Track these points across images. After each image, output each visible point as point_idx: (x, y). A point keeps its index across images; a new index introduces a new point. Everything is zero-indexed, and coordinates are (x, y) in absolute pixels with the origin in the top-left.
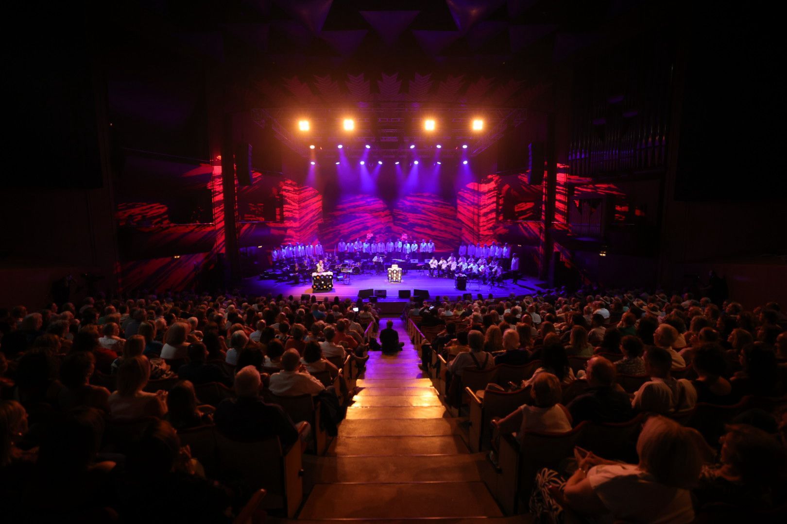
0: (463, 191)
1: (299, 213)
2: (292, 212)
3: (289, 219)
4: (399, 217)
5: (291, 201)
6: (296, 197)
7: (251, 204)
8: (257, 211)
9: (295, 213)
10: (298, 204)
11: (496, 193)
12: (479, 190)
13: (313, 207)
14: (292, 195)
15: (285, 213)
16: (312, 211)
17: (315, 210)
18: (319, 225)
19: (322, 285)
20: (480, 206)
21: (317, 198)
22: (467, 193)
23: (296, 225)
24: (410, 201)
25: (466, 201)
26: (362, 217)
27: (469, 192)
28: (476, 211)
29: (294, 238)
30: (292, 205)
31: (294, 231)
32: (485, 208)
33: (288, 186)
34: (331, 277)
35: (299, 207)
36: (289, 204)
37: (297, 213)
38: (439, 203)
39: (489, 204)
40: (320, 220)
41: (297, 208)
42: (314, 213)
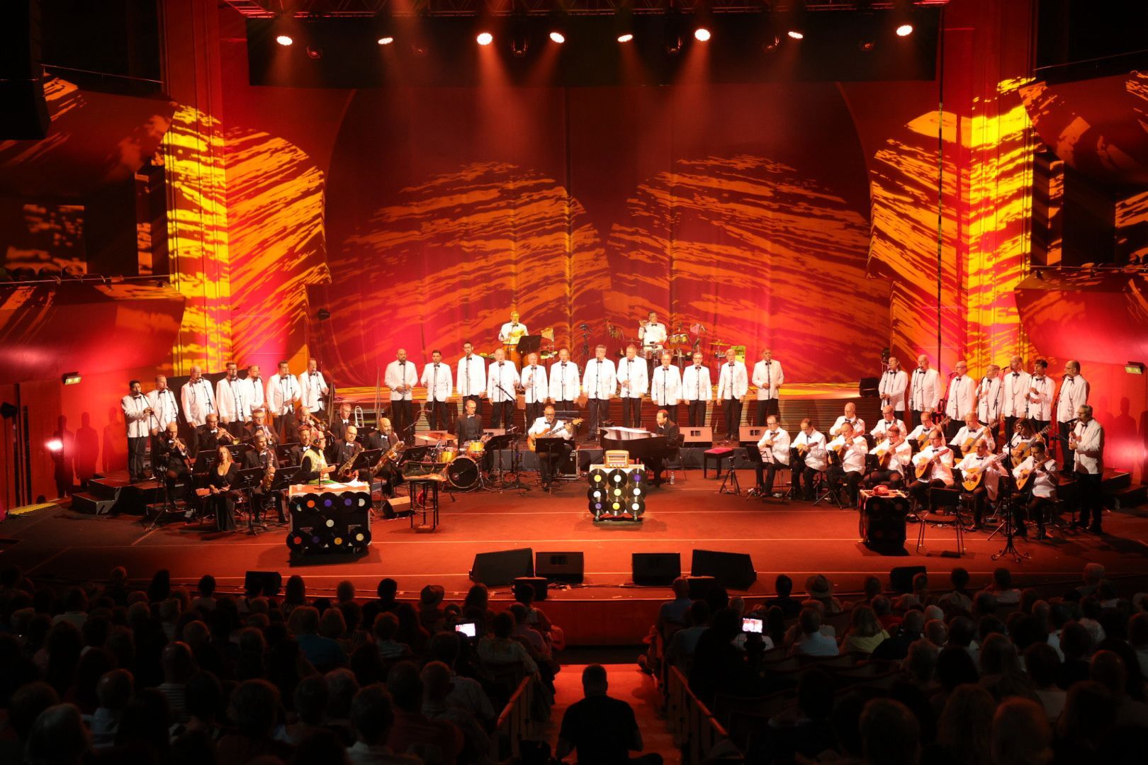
0: (895, 148)
1: (230, 244)
2: (201, 237)
3: (188, 266)
4: (634, 255)
5: (196, 194)
6: (219, 176)
7: (33, 208)
8: (57, 236)
9: (213, 242)
10: (228, 205)
11: (1035, 152)
12: (964, 143)
13: (288, 218)
14: (203, 170)
15: (171, 244)
16: (283, 234)
17: (293, 232)
18: (311, 289)
19: (328, 535)
20: (969, 208)
21: (301, 183)
22: (913, 155)
23: (218, 289)
24: (678, 191)
25: (908, 188)
26: (485, 255)
27: (919, 150)
28: (949, 226)
29: (214, 345)
30: (200, 209)
31: (212, 315)
32: (988, 214)
33: (184, 133)
34: (362, 503)
35: (228, 216)
36: (190, 206)
37: (220, 243)
38: (796, 198)
39: (1006, 201)
40: (316, 269)
41: (223, 221)
42: (291, 241)
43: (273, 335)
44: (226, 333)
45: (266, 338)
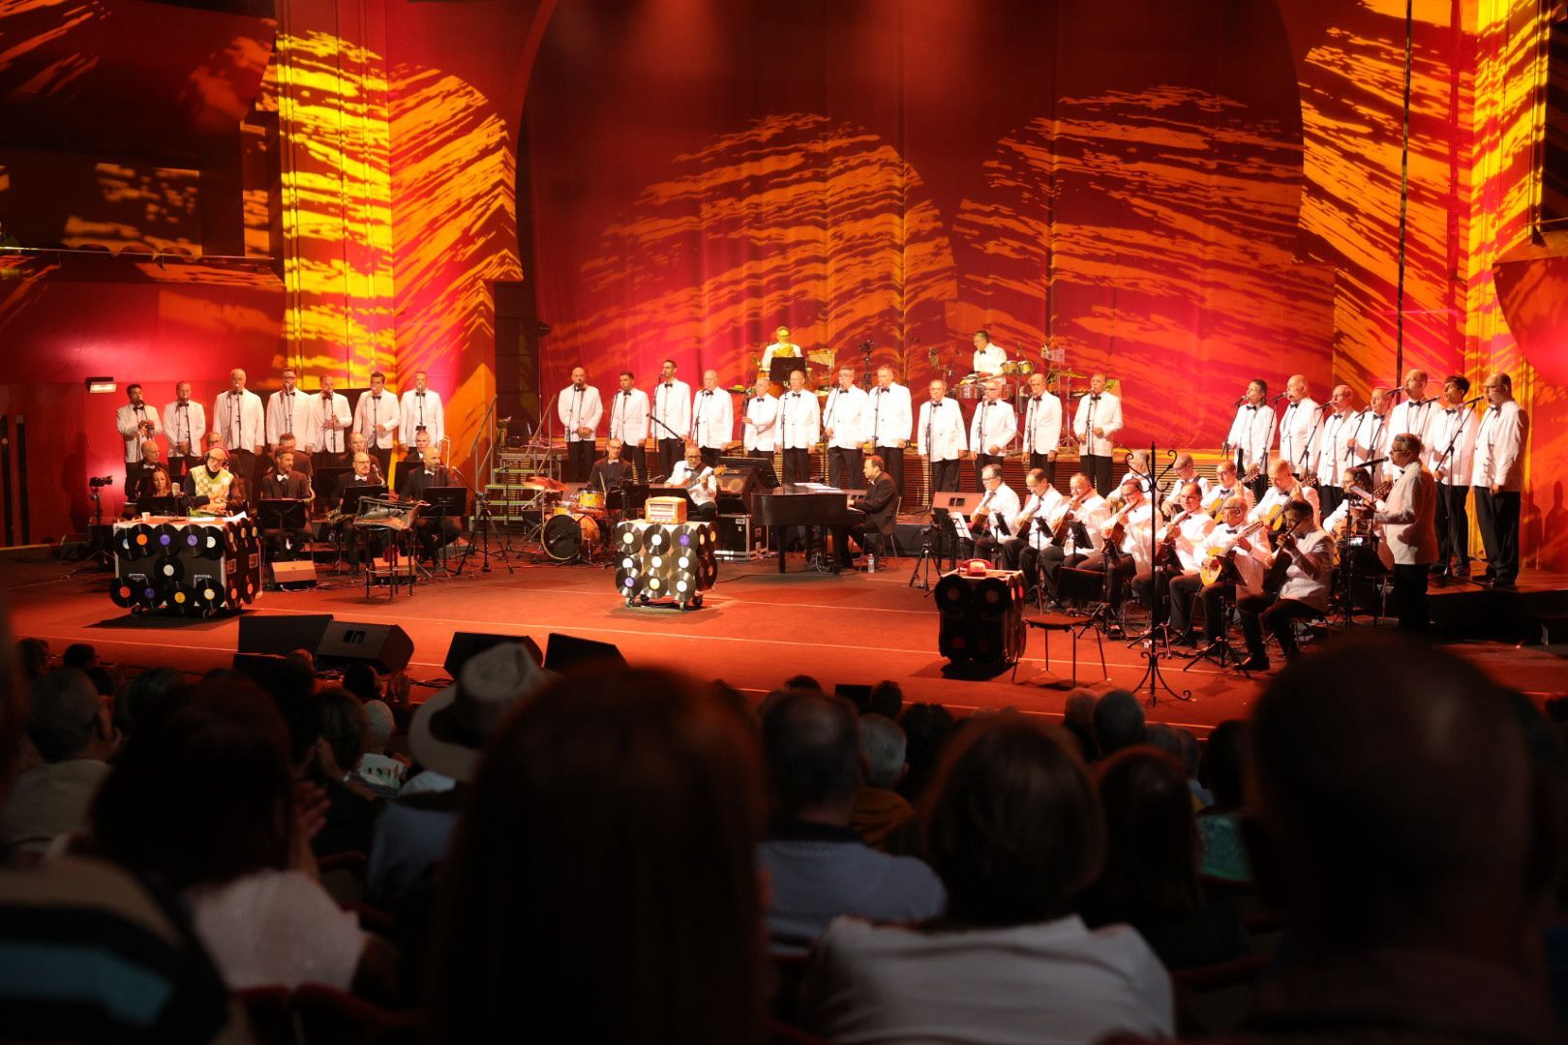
0: (1341, 42)
1: (395, 225)
2: (342, 212)
3: (316, 250)
4: (992, 247)
5: (334, 154)
6: (376, 131)
7: (113, 168)
8: (152, 208)
9: (364, 221)
10: (392, 172)
13: (462, 187)
14: (343, 121)
15: (289, 219)
16: (457, 209)
17: (469, 207)
18: (496, 287)
19: (165, 588)
20: (1471, 138)
21: (480, 138)
22: (1373, 52)
23: (379, 285)
25: (1363, 110)
27: (1383, 43)
29: (362, 361)
30: (341, 175)
31: (361, 320)
32: (1493, 146)
33: (312, 69)
35: (393, 187)
36: (323, 168)
37: (377, 222)
38: (1245, 151)
39: (1514, 117)
40: (495, 258)
41: (384, 193)
42: (466, 219)
43: (444, 350)
44: (384, 346)
45: (435, 355)
